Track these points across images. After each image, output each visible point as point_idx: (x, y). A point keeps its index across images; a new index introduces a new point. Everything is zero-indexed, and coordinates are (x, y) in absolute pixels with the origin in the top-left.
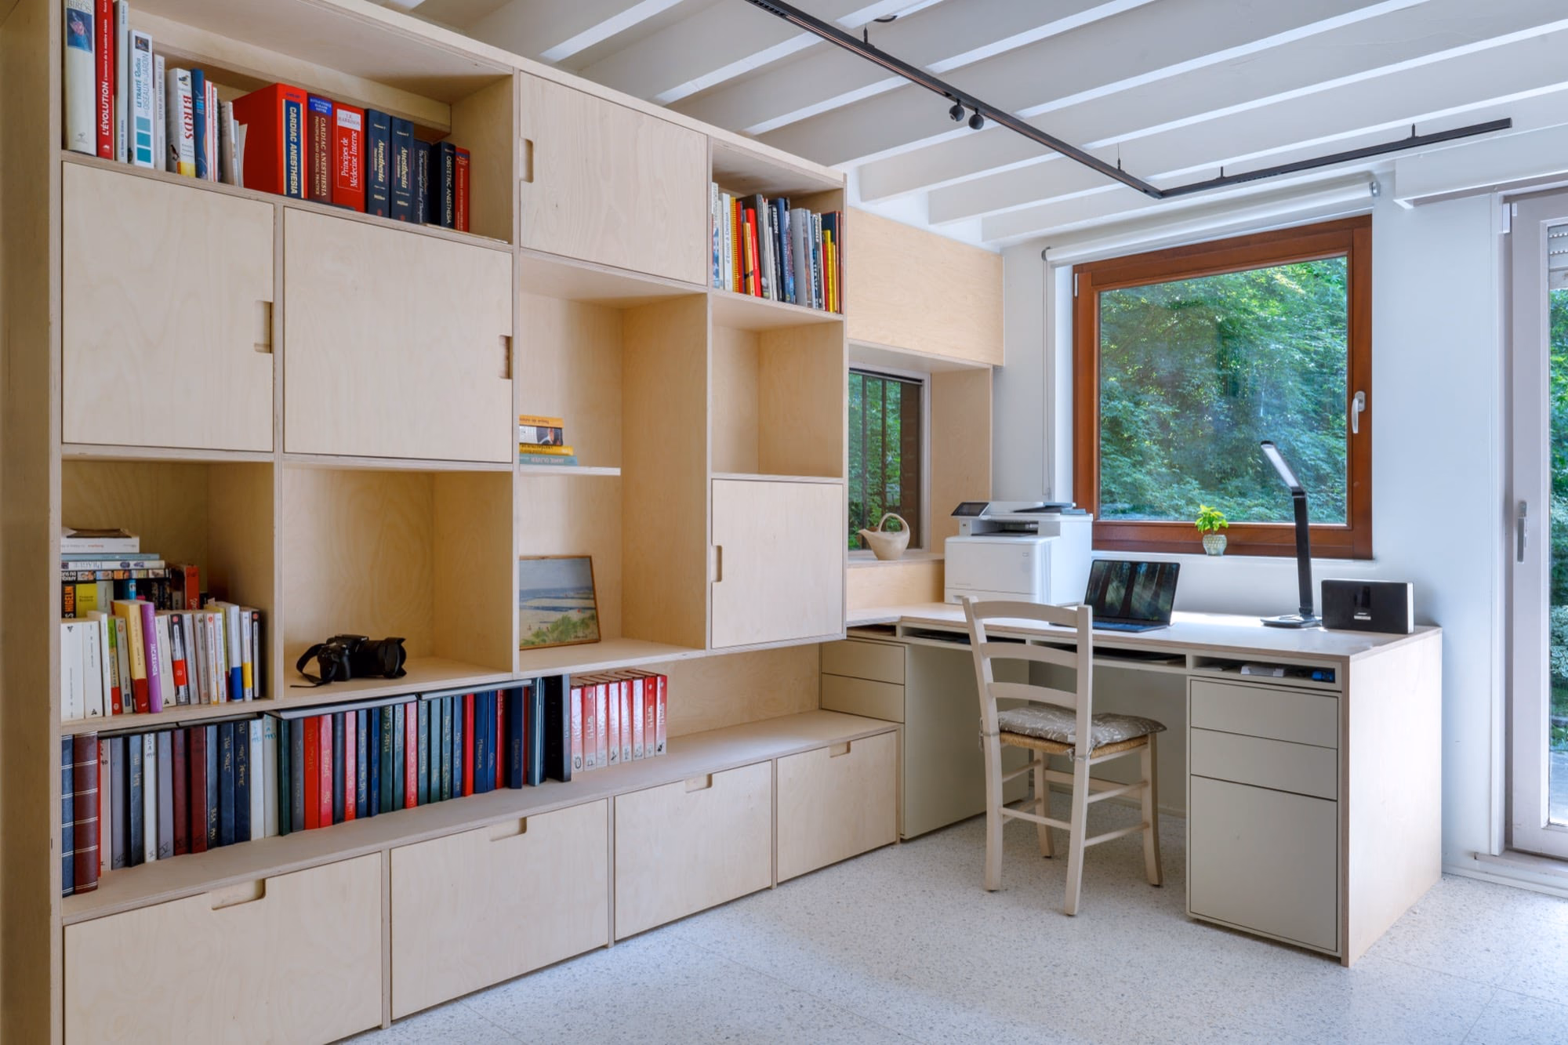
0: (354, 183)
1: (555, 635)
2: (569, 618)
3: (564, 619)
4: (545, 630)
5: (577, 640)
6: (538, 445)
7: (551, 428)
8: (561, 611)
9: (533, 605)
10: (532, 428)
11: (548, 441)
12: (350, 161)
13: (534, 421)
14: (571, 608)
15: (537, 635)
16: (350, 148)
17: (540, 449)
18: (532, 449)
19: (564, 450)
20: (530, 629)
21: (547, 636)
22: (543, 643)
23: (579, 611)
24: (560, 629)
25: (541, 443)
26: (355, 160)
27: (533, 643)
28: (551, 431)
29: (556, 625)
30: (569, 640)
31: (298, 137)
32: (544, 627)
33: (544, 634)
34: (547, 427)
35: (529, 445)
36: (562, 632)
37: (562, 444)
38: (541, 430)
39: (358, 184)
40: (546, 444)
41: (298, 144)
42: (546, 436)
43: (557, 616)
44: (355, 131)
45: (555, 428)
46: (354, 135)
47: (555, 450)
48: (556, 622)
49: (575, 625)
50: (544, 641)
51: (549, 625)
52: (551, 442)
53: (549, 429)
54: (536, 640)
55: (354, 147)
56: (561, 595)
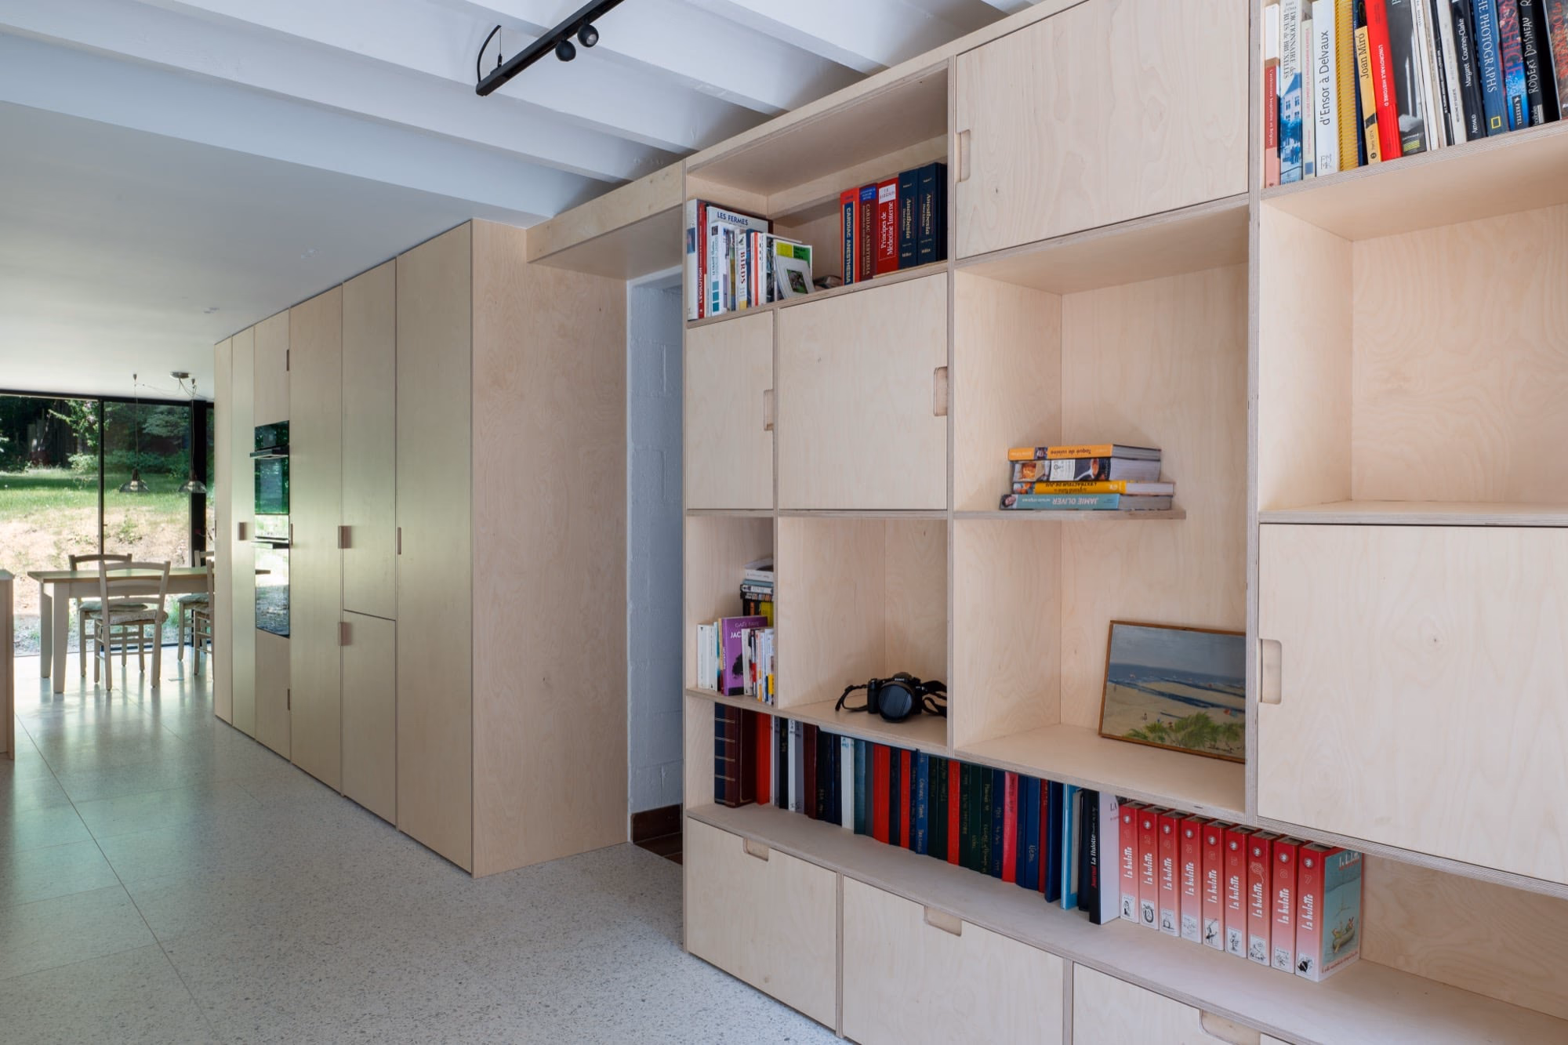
0: (890, 250)
1: (1180, 735)
2: (1207, 718)
3: (1198, 717)
4: (1166, 725)
5: (1215, 752)
6: (1074, 481)
7: (1095, 458)
8: (1197, 705)
9: (1158, 689)
10: (1071, 461)
11: (1089, 476)
12: (887, 232)
13: (1072, 452)
14: (1213, 705)
15: (1153, 729)
16: (887, 219)
17: (1078, 487)
18: (1068, 487)
19: (1112, 486)
20: (1145, 719)
21: (1166, 733)
22: (1159, 742)
23: (1226, 712)
24: (1190, 729)
25: (1078, 479)
26: (891, 229)
27: (1145, 737)
28: (1095, 462)
29: (1183, 724)
30: (1202, 749)
31: (852, 232)
32: (1165, 721)
33: (1163, 730)
34: (1090, 458)
35: (1066, 483)
36: (1191, 735)
37: (1107, 479)
38: (1081, 464)
39: (893, 251)
40: (1086, 479)
41: (851, 238)
42: (1089, 468)
43: (1192, 711)
44: (891, 201)
45: (1099, 458)
46: (891, 205)
47: (1100, 486)
48: (1186, 719)
49: (1215, 730)
50: (1162, 739)
51: (1174, 721)
52: (1093, 477)
53: (1092, 460)
54: (1148, 734)
55: (891, 217)
56: (1202, 684)
